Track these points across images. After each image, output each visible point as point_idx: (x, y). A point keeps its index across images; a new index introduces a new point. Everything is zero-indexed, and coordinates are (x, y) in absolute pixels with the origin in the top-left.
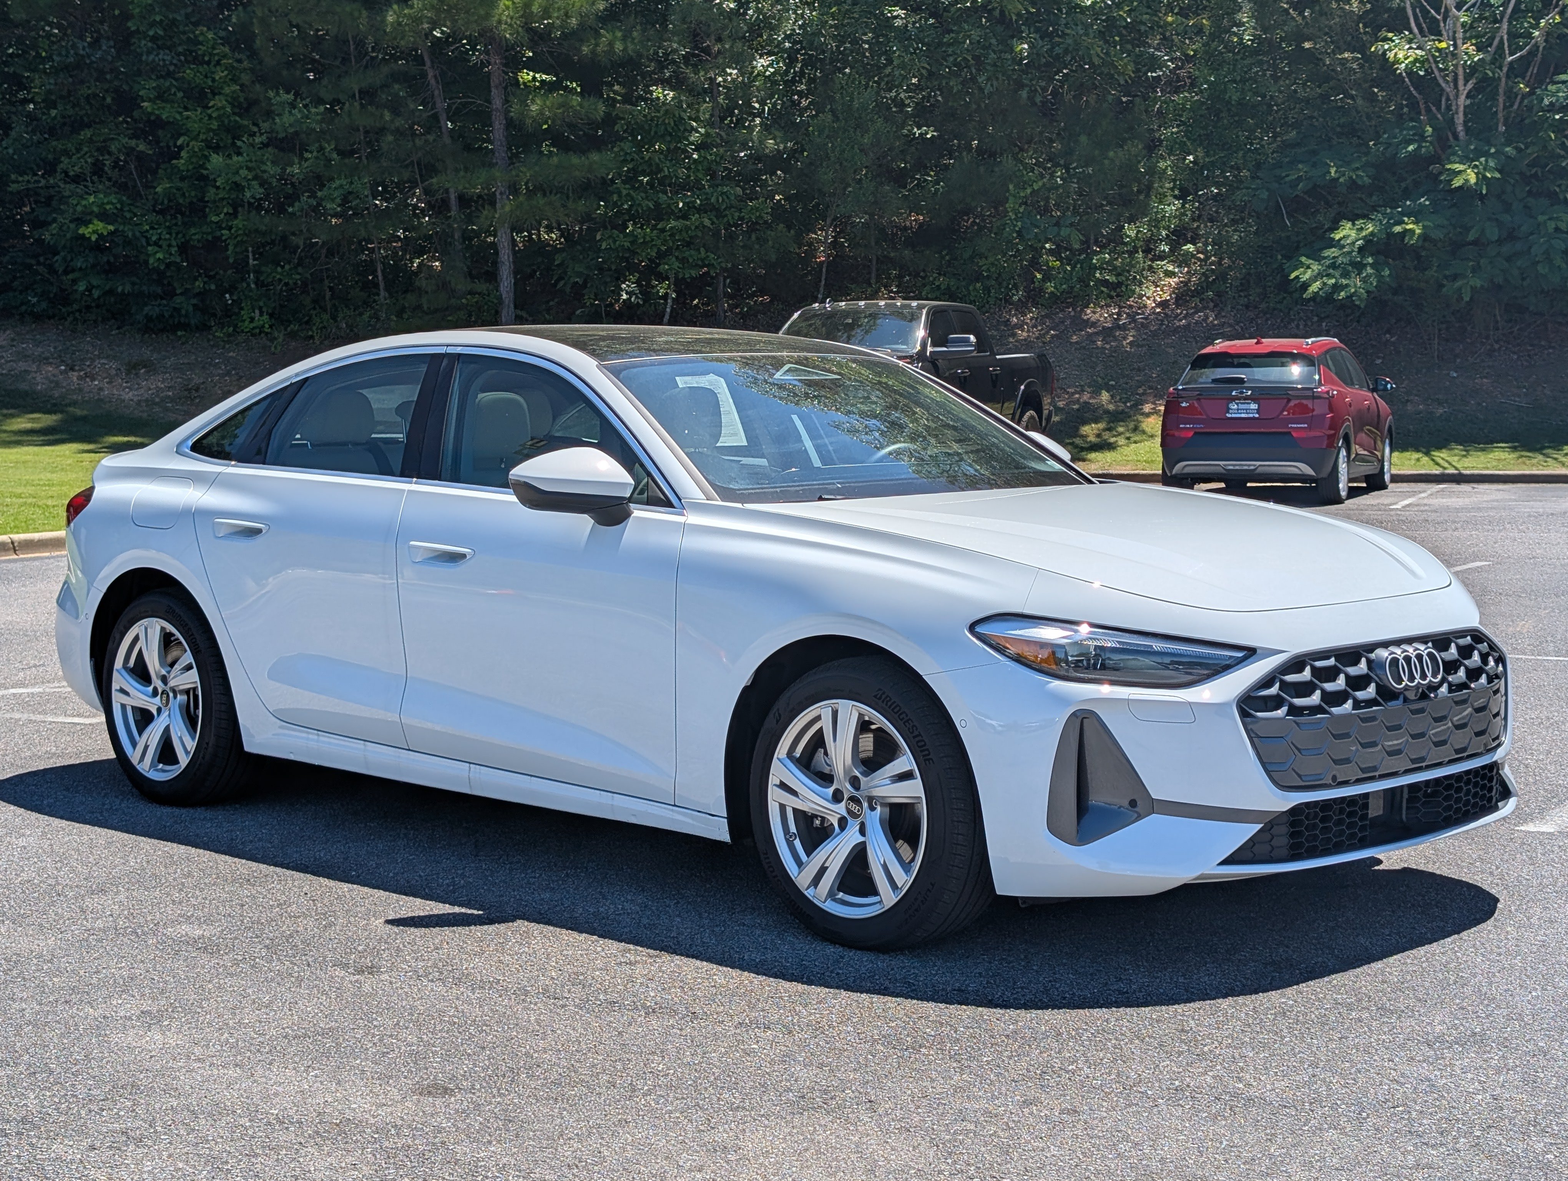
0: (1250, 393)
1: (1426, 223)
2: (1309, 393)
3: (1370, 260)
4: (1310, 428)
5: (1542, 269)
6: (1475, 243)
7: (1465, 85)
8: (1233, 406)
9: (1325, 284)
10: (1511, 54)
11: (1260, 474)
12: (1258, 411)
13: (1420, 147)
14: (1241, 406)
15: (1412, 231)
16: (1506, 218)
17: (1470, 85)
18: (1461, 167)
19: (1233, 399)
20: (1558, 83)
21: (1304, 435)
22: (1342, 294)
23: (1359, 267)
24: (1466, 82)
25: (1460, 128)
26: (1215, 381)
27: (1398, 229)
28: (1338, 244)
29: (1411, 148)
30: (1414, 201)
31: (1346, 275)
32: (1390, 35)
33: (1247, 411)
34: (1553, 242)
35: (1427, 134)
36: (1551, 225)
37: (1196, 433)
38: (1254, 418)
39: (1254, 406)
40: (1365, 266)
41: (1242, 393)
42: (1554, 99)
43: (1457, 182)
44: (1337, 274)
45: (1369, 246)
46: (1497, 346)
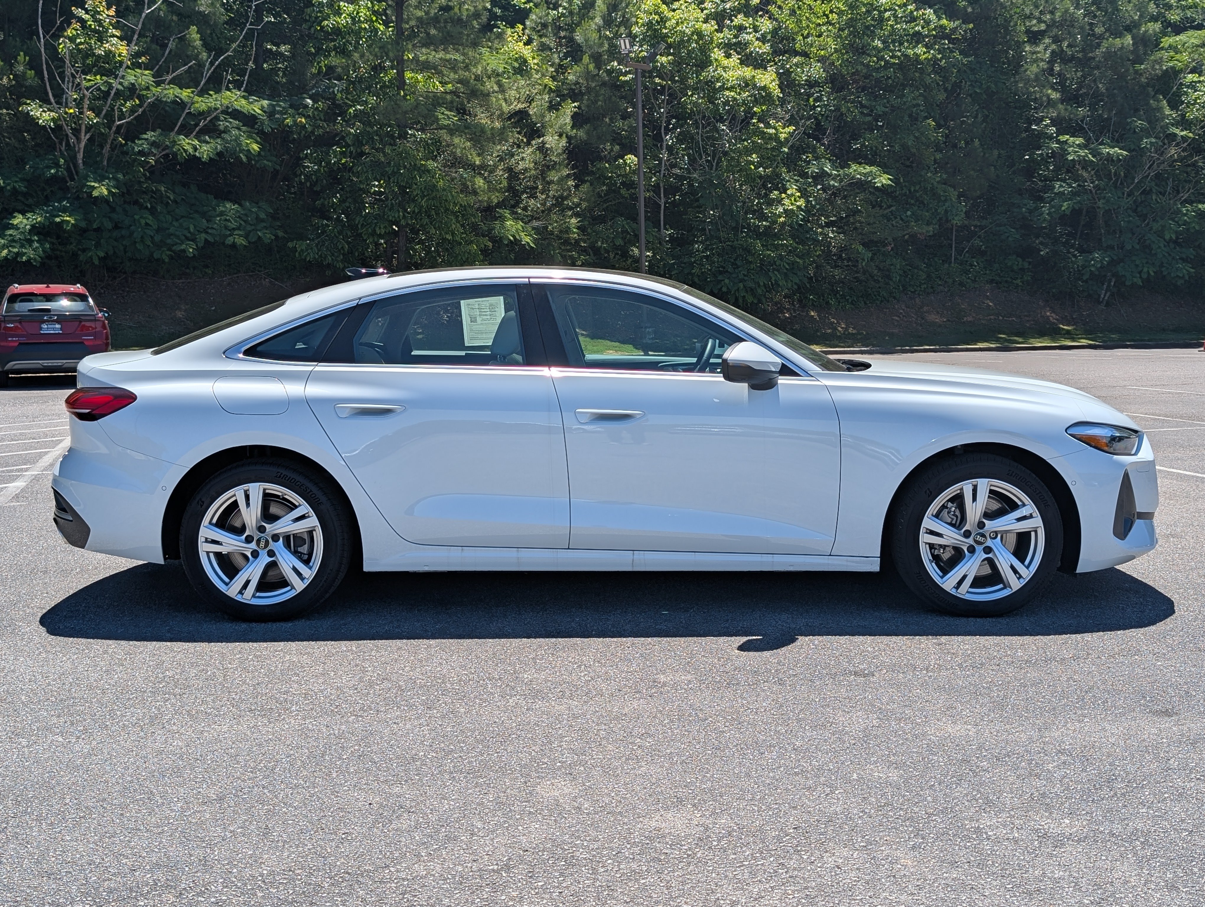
0: (56, 318)
1: (77, 217)
2: (92, 318)
3: (36, 238)
4: (95, 339)
5: (139, 246)
6: (95, 230)
7: (85, 136)
8: (44, 326)
9: (9, 251)
10: (119, 120)
11: (65, 368)
12: (61, 329)
13: (57, 171)
14: (50, 326)
15: (68, 222)
16: (114, 216)
17: (88, 136)
18: (96, 185)
19: (44, 322)
20: (143, 139)
21: (91, 343)
22: (24, 258)
23: (30, 242)
24: (86, 133)
25: (80, 161)
26: (30, 311)
27: (58, 220)
28: (16, 227)
29: (52, 171)
30: (59, 203)
31: (23, 246)
32: (28, 101)
33: (54, 329)
34: (146, 231)
35: (61, 163)
36: (143, 222)
37: (20, 344)
38: (59, 333)
39: (58, 326)
40: (33, 241)
41: (51, 318)
42: (140, 148)
43: (95, 193)
44: (18, 245)
45: (35, 229)
46: (102, 291)
